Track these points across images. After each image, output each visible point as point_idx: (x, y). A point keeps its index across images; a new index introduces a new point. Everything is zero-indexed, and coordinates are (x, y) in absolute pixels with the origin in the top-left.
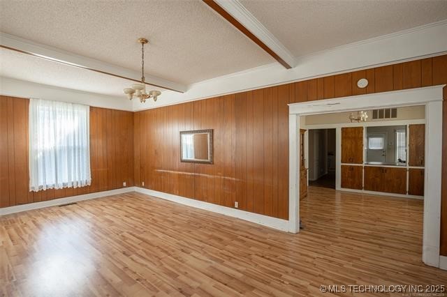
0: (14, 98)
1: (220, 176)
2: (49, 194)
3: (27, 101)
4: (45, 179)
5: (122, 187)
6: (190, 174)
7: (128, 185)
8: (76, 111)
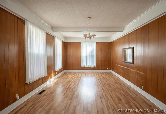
0: (78, 42)
1: (136, 70)
2: (85, 68)
3: (81, 43)
4: (84, 64)
5: (106, 69)
6: (125, 68)
7: (108, 69)
8: (92, 44)
